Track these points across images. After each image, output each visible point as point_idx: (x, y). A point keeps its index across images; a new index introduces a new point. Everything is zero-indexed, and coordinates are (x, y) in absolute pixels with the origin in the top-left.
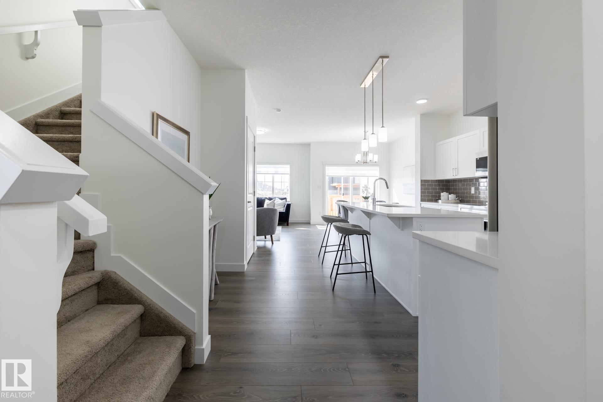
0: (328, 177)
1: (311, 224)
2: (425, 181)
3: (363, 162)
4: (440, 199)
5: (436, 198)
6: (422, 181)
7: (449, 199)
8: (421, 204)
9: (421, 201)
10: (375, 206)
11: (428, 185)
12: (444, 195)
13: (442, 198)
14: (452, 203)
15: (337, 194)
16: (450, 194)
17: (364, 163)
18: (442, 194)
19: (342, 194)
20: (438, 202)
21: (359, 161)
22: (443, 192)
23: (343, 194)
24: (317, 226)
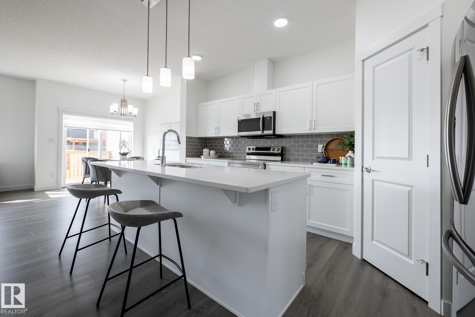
0: (66, 128)
1: (36, 190)
2: (189, 137)
3: (120, 113)
4: (202, 155)
5: (199, 155)
6: (187, 137)
7: (210, 155)
8: (186, 160)
9: (186, 157)
10: (164, 167)
11: (192, 142)
12: (206, 151)
13: (204, 153)
14: (212, 158)
15: (72, 149)
16: (210, 150)
17: (121, 115)
18: (204, 150)
19: (87, 150)
20: (201, 158)
21: (115, 112)
22: (204, 149)
23: (89, 149)
24: (46, 193)
